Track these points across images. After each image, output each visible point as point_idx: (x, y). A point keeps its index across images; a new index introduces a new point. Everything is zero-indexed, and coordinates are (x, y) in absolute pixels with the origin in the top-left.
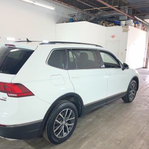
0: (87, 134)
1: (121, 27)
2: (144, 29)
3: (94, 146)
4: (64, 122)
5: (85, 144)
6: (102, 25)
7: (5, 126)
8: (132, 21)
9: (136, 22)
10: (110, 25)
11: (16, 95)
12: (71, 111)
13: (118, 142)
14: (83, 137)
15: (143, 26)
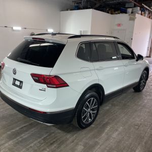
0: (107, 120)
1: (127, 14)
2: (150, 18)
3: (117, 130)
4: (89, 109)
5: (108, 129)
6: (108, 13)
7: (45, 113)
8: (139, 8)
9: (143, 10)
10: (116, 12)
11: (55, 86)
12: (95, 100)
13: (137, 127)
14: (104, 123)
15: (149, 13)
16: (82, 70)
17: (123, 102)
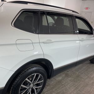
16: (18, 42)
17: (77, 73)
